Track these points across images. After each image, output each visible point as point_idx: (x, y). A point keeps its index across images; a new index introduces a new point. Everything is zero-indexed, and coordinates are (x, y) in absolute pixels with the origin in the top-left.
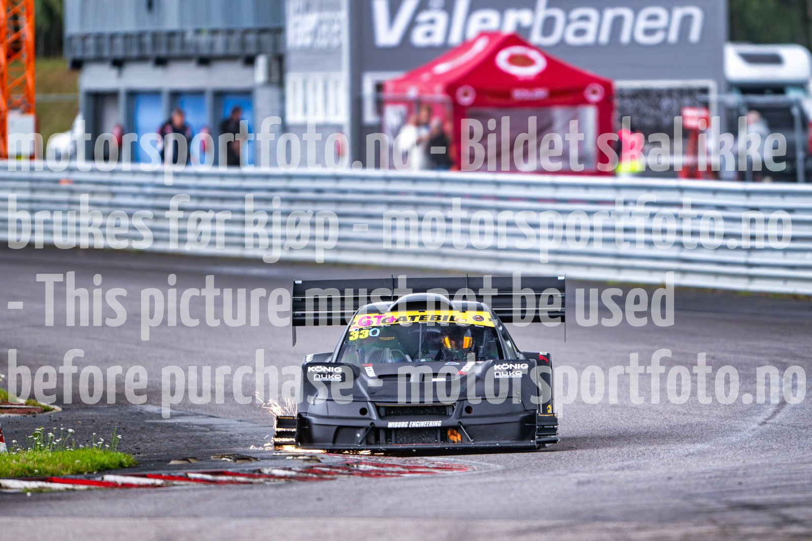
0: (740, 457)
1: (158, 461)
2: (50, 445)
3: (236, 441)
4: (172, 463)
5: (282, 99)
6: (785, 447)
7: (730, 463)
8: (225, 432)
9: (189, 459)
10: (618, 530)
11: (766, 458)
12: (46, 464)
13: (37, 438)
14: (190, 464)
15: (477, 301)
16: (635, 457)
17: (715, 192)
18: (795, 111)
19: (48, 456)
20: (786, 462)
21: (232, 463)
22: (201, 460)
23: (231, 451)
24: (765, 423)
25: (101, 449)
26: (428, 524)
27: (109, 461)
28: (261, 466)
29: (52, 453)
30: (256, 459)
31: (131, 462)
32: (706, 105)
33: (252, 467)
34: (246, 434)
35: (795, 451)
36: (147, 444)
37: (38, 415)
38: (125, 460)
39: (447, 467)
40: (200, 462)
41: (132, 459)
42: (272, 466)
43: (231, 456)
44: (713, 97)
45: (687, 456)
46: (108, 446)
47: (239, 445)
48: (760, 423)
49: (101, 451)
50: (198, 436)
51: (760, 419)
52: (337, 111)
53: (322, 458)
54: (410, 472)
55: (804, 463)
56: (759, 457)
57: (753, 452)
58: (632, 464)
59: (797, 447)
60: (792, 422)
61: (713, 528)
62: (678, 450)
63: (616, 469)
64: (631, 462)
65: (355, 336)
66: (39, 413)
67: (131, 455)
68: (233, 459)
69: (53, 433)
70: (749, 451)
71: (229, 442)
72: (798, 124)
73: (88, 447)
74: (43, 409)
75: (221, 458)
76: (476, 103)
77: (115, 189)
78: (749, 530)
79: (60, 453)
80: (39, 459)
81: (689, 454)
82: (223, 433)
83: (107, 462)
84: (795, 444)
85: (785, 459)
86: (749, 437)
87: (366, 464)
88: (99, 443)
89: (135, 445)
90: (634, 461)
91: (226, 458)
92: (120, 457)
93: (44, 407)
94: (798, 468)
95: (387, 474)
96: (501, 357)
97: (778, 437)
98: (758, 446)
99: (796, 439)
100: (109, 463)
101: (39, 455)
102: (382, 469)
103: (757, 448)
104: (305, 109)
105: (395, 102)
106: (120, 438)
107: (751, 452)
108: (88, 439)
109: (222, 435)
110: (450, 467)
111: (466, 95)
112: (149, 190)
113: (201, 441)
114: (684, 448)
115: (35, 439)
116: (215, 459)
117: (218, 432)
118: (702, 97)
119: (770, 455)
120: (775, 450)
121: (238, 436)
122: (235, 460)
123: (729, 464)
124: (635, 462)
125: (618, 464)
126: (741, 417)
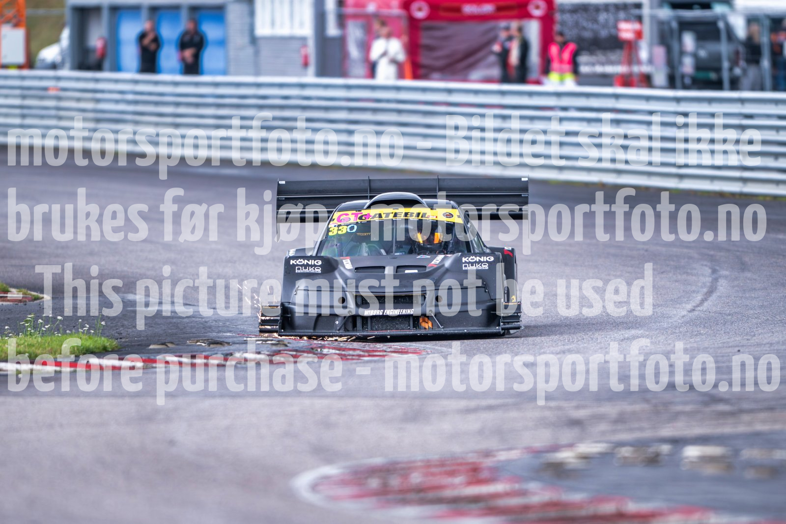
0: (670, 342)
1: (139, 345)
2: (39, 331)
3: (210, 327)
4: (152, 347)
5: (252, 13)
6: (712, 332)
7: (662, 346)
8: (200, 319)
9: (167, 344)
10: (559, 408)
11: (694, 342)
12: (36, 348)
13: (28, 324)
14: (168, 348)
15: (447, 199)
16: (575, 342)
17: (648, 98)
18: (721, 25)
19: (37, 341)
20: (713, 346)
21: (206, 347)
22: (177, 345)
23: (205, 337)
24: (694, 310)
25: (86, 334)
26: (386, 403)
27: (93, 346)
28: (233, 350)
29: (41, 338)
30: (228, 343)
31: (114, 346)
32: (639, 19)
33: (224, 350)
34: (219, 320)
35: (721, 336)
36: (129, 330)
37: (28, 303)
38: (108, 344)
39: (403, 351)
40: (177, 346)
41: (115, 343)
42: (243, 350)
43: (205, 341)
44: (646, 11)
45: (622, 340)
46: (93, 331)
47: (212, 330)
48: (689, 310)
49: (86, 337)
50: (175, 323)
51: (689, 306)
52: (302, 24)
53: (289, 343)
54: (369, 356)
55: (729, 347)
56: (688, 342)
57: (683, 337)
58: (572, 348)
59: (723, 332)
60: (718, 309)
61: (646, 406)
62: (614, 335)
63: (558, 352)
64: (571, 346)
65: (334, 232)
66: (30, 301)
67: (114, 340)
68: (208, 344)
69: (42, 320)
70: (679, 336)
71: (204, 328)
72: (724, 36)
73: (75, 333)
74: (33, 298)
75: (197, 342)
76: (429, 18)
77: (99, 96)
78: (679, 408)
79: (49, 339)
80: (29, 343)
81: (625, 339)
82: (198, 319)
83: (91, 346)
84: (721, 330)
85: (712, 343)
86: (679, 323)
87: (329, 348)
88: (84, 329)
89: (118, 331)
90: (574, 345)
91: (201, 342)
92: (104, 341)
93: (34, 295)
94: (724, 351)
95: (348, 357)
96: (469, 250)
97: (705, 323)
98: (688, 331)
99: (722, 325)
100: (94, 347)
101: (30, 340)
102: (343, 353)
103: (687, 333)
104: (273, 24)
105: (355, 16)
106: (104, 324)
107: (681, 337)
108: (74, 325)
109: (197, 321)
110: (405, 351)
111: (420, 9)
112: (130, 97)
113: (177, 327)
114: (620, 333)
115: (27, 325)
116: (191, 344)
117: (194, 319)
118: (636, 12)
119: (699, 339)
120: (702, 335)
121: (212, 322)
122: (209, 344)
123: (661, 348)
124: (575, 347)
125: (560, 347)
126: (672, 305)
